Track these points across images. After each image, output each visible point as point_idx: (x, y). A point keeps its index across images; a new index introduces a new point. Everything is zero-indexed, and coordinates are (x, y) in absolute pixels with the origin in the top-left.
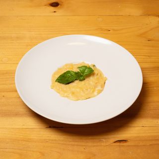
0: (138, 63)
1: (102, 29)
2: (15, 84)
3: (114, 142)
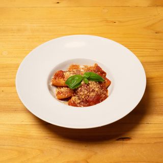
1: (107, 21)
2: (15, 78)
3: (117, 140)
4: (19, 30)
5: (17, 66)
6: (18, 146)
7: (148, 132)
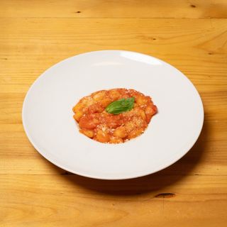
0: (195, 85)
1: (144, 37)
2: (21, 112)
3: (156, 197)
4: (25, 48)
5: (23, 96)
6: (23, 204)
7: (198, 187)
